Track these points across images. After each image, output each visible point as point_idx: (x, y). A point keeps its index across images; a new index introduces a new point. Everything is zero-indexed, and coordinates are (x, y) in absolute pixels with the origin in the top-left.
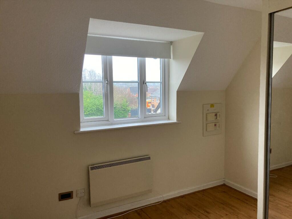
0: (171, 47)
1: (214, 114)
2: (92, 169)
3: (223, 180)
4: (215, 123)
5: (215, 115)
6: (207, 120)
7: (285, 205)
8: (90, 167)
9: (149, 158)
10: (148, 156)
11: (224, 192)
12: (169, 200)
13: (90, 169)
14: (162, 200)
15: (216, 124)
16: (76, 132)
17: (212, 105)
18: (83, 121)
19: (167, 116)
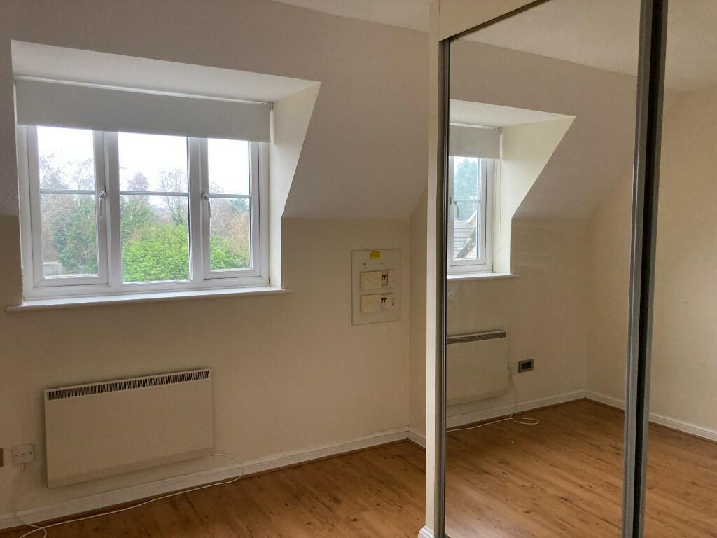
0: (271, 114)
1: (380, 274)
2: (53, 396)
3: (407, 429)
4: (382, 295)
5: (382, 276)
6: (361, 287)
7: (521, 482)
8: (46, 392)
9: (206, 375)
10: (205, 370)
11: (400, 456)
12: (259, 475)
13: (46, 396)
14: (239, 474)
15: (385, 297)
16: (8, 309)
17: (375, 254)
18: (40, 285)
19: (265, 275)
